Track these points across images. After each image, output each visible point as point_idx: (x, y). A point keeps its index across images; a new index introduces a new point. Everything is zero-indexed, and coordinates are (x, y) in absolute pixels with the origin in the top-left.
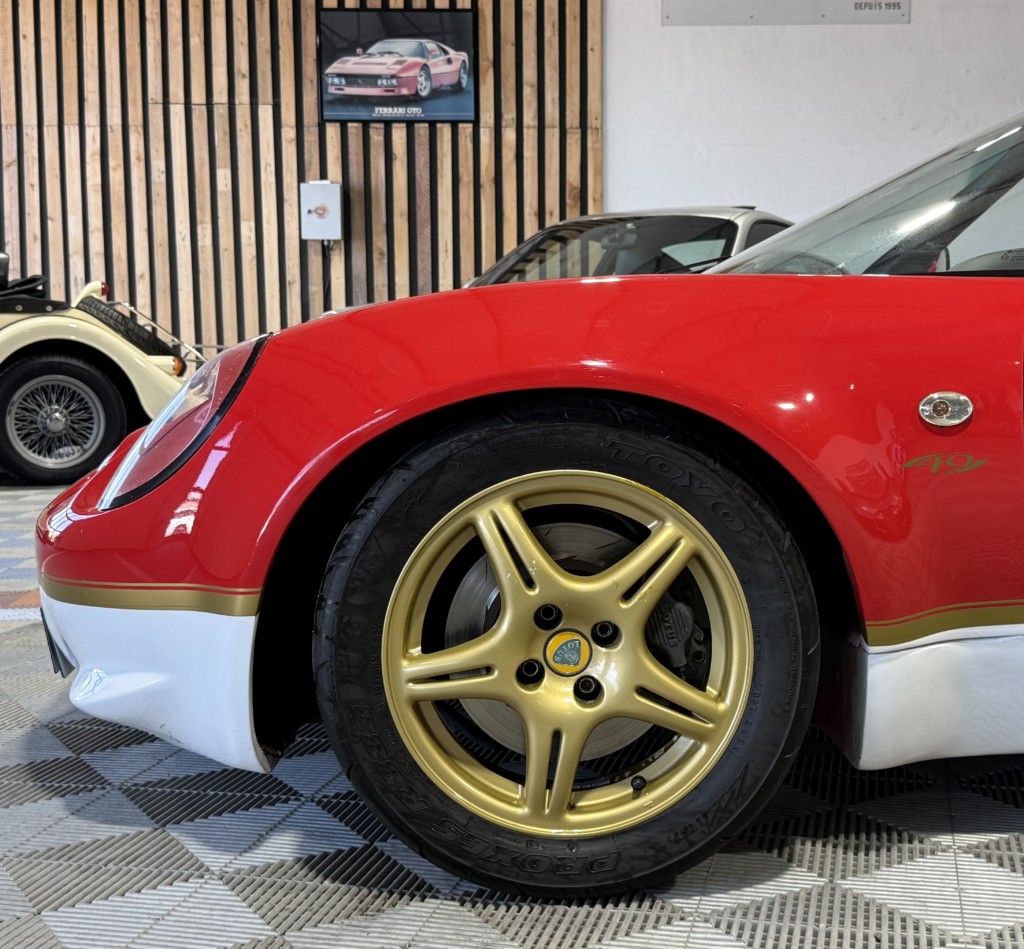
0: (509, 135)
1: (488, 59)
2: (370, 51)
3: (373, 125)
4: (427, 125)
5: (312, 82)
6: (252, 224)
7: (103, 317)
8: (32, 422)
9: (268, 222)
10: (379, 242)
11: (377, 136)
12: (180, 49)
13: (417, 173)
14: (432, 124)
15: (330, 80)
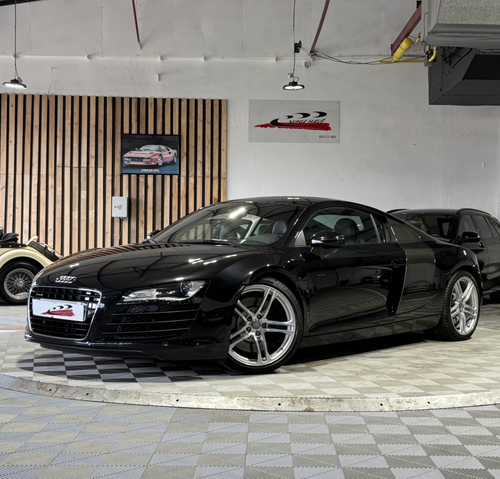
0: (192, 180)
1: (184, 152)
2: (141, 149)
3: (140, 175)
4: (161, 176)
5: (118, 160)
6: (94, 211)
7: (37, 248)
8: (12, 284)
9: (100, 210)
10: (142, 218)
11: (142, 179)
12: (69, 147)
13: (157, 193)
14: (163, 176)
15: (125, 159)
